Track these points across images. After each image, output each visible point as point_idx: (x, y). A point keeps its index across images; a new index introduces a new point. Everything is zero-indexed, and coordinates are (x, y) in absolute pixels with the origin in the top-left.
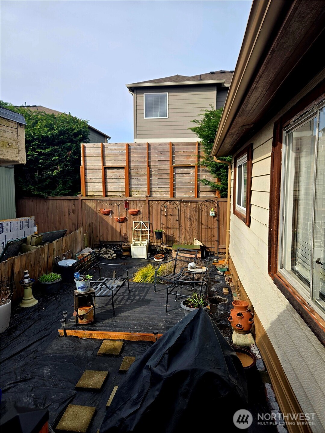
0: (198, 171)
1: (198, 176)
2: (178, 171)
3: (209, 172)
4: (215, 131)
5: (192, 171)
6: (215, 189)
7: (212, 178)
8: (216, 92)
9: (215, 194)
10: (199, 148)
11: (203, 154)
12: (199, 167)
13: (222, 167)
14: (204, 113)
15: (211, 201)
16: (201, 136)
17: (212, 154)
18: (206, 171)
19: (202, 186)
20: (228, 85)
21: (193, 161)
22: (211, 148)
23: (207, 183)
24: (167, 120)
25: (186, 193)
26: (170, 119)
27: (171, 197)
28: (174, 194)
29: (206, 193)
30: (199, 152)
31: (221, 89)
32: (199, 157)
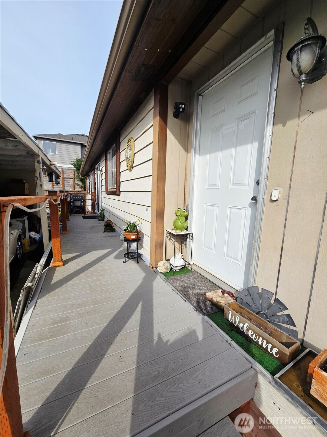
0: (74, 180)
1: (75, 182)
2: (65, 179)
3: (79, 181)
4: (80, 167)
5: (72, 180)
6: (82, 187)
7: (80, 183)
8: (80, 146)
9: (82, 189)
10: (74, 171)
11: (76, 174)
12: (74, 179)
13: (84, 179)
14: (76, 159)
15: (80, 192)
16: (75, 167)
17: (80, 174)
18: (77, 180)
19: (76, 186)
20: (86, 145)
21: (72, 176)
22: (79, 172)
23: (78, 185)
24: (56, 155)
25: (69, 188)
26: (58, 155)
27: (63, 189)
28: (64, 188)
29: (78, 189)
30: (74, 173)
31: (83, 146)
32: (74, 175)
